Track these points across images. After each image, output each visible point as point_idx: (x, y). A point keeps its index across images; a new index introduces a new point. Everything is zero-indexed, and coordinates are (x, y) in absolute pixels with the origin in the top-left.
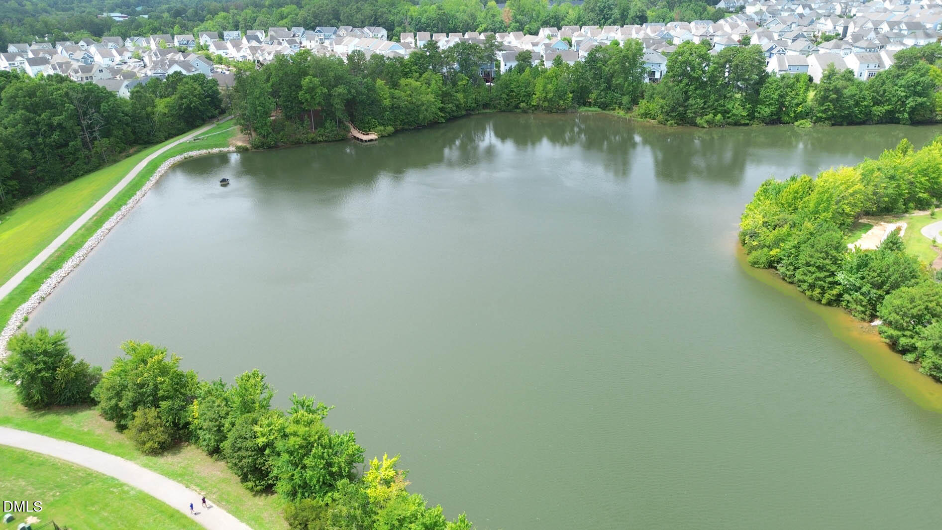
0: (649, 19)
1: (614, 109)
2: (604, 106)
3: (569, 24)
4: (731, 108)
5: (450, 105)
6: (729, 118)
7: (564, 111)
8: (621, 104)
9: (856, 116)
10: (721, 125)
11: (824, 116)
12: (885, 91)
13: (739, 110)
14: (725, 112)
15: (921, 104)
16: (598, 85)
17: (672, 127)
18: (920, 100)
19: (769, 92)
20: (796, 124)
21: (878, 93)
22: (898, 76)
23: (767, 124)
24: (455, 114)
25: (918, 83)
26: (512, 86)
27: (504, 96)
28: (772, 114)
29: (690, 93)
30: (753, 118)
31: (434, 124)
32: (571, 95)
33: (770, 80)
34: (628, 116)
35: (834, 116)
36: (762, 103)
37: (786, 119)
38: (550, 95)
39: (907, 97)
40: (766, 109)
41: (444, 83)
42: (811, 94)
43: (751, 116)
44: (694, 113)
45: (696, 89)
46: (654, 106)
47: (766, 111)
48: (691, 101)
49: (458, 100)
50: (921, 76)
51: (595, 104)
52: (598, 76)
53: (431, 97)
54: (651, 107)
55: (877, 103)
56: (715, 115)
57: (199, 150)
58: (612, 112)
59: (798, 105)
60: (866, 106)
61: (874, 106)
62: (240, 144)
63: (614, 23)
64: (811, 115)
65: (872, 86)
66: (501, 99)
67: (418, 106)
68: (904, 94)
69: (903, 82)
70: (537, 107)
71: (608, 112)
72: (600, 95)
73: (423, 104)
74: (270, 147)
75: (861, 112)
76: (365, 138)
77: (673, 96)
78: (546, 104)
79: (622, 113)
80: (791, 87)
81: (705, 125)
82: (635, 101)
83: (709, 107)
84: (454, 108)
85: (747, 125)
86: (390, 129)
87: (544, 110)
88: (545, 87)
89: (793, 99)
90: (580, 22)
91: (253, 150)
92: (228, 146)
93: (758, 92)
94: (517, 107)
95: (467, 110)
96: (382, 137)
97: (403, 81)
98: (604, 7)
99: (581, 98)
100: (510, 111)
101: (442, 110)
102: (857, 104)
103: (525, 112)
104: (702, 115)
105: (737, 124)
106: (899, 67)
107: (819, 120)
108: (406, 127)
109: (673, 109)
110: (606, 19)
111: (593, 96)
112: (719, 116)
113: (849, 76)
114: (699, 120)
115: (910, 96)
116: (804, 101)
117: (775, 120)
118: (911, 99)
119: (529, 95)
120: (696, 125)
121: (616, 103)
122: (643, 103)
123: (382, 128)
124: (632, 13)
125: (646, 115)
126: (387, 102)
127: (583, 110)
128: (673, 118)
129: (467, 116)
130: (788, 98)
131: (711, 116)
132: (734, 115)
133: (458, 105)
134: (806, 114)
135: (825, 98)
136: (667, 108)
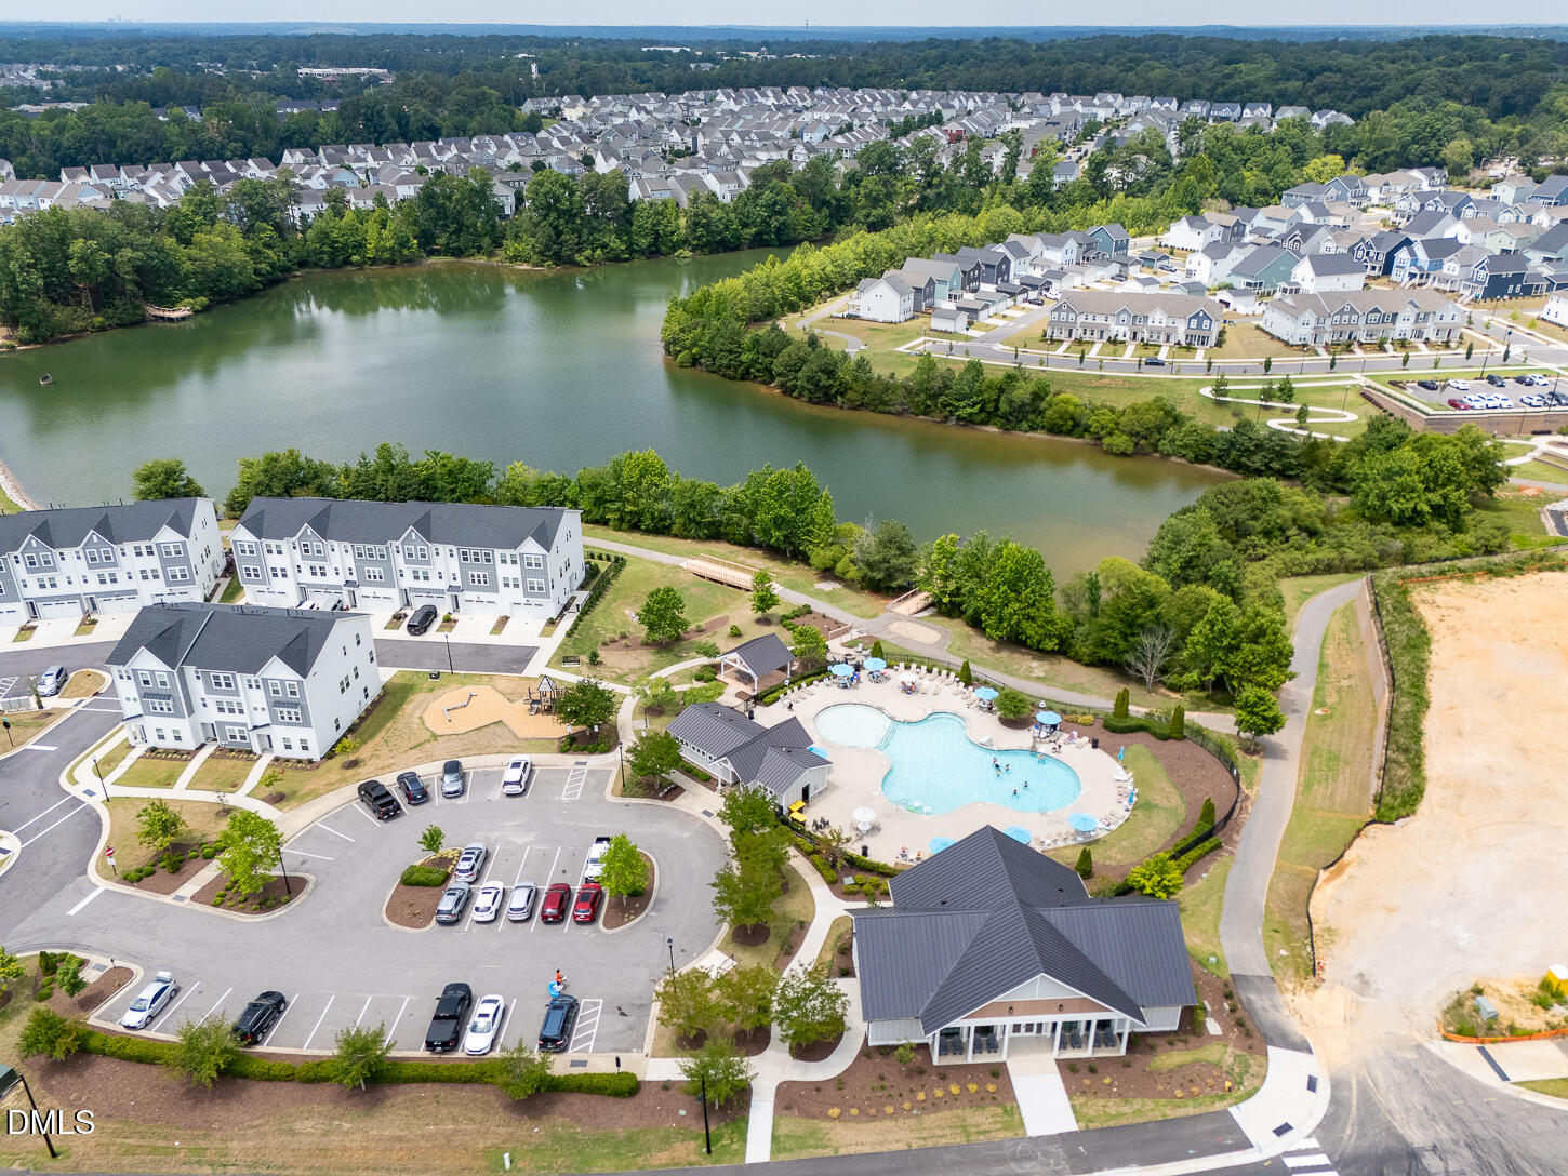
1: (473, 255)
2: (458, 253)
4: (607, 242)
5: (263, 266)
6: (608, 253)
7: (411, 261)
8: (479, 248)
9: (729, 241)
10: (602, 262)
11: (700, 243)
12: (749, 212)
13: (616, 244)
14: (603, 247)
15: (783, 223)
16: (444, 226)
17: (548, 270)
18: (781, 219)
19: (641, 221)
20: (675, 254)
21: (743, 215)
22: (757, 196)
23: (647, 257)
24: (272, 277)
25: (776, 203)
26: (334, 235)
28: (650, 245)
29: (561, 228)
30: (632, 251)
32: (415, 242)
33: (639, 207)
34: (493, 262)
35: (709, 243)
36: (638, 234)
37: (665, 249)
38: (389, 244)
39: (770, 217)
41: (246, 237)
42: (682, 221)
43: (630, 250)
44: (571, 250)
45: (566, 223)
46: (526, 245)
47: (644, 242)
48: (563, 237)
49: (269, 258)
50: (777, 194)
51: (446, 252)
52: (443, 215)
53: (241, 256)
54: (520, 248)
55: (745, 225)
56: (594, 251)
58: (470, 260)
59: (673, 233)
60: (735, 230)
61: (742, 228)
64: (687, 244)
65: (735, 209)
66: (322, 252)
67: (228, 268)
68: (766, 214)
69: (762, 202)
70: (374, 261)
71: (467, 260)
72: (449, 239)
73: (233, 265)
74: (46, 341)
75: (732, 237)
76: (173, 315)
77: (543, 232)
78: (387, 255)
79: (484, 259)
80: (661, 213)
81: (586, 263)
82: (497, 244)
83: (584, 242)
84: (269, 269)
85: (628, 259)
87: (385, 263)
88: (379, 234)
89: (666, 227)
91: (23, 347)
93: (630, 222)
94: (347, 262)
95: (282, 271)
96: (195, 312)
97: (198, 237)
99: (428, 245)
101: (255, 271)
102: (727, 228)
103: (359, 267)
104: (580, 251)
105: (617, 259)
106: (756, 187)
107: (696, 247)
108: (220, 298)
109: (547, 247)
111: (441, 241)
112: (599, 251)
113: (712, 198)
114: (579, 258)
115: (772, 215)
116: (677, 228)
117: (653, 252)
118: (773, 219)
119: (360, 246)
120: (576, 264)
121: (473, 248)
122: (507, 244)
123: (191, 300)
125: (515, 258)
126: (186, 266)
127: (432, 259)
128: (549, 257)
129: (285, 279)
130: (661, 227)
131: (588, 252)
132: (612, 249)
133: (272, 265)
134: (685, 242)
135: (696, 224)
136: (539, 247)
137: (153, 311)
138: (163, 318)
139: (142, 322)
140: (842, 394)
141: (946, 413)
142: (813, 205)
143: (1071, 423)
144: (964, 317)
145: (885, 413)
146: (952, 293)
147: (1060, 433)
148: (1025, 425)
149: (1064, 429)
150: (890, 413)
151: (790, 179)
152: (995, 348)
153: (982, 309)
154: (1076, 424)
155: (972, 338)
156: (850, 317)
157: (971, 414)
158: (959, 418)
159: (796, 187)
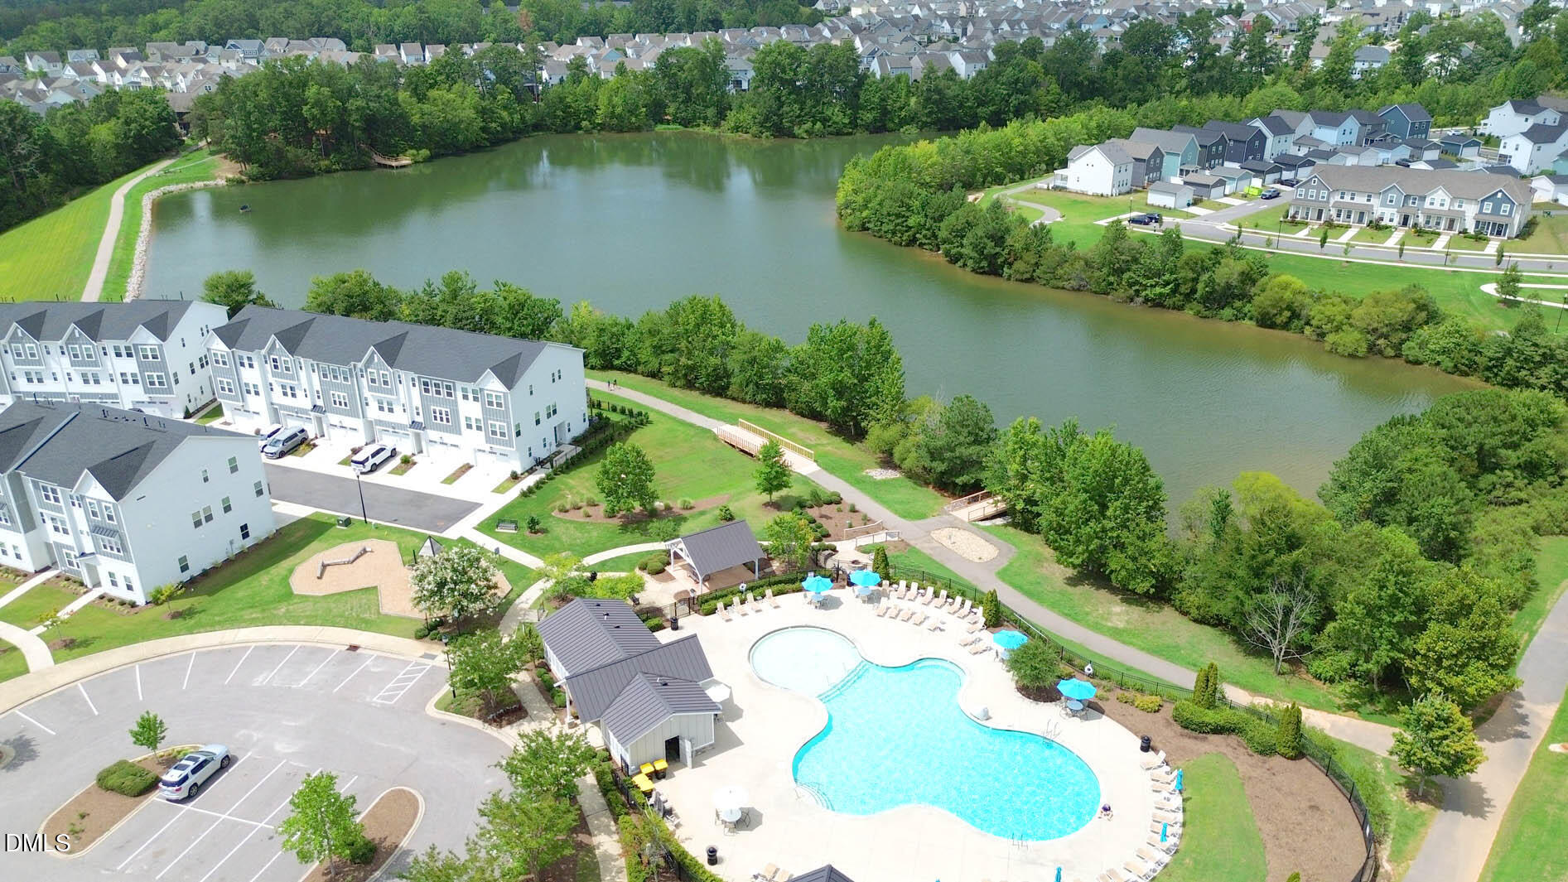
0: (726, 24)
1: (699, 125)
2: (686, 123)
3: (616, 31)
4: (830, 114)
5: (493, 125)
6: (829, 126)
7: (638, 129)
8: (705, 119)
9: (961, 118)
10: (822, 136)
11: (929, 120)
12: (987, 90)
13: (839, 117)
14: (824, 121)
15: (1024, 102)
16: (675, 96)
17: (767, 140)
19: (870, 95)
20: (902, 130)
21: (980, 92)
23: (871, 133)
24: (501, 136)
25: (1017, 81)
26: (568, 100)
27: (559, 113)
28: (875, 119)
29: (784, 98)
30: (856, 126)
31: (476, 148)
32: (644, 109)
33: (868, 81)
34: (716, 132)
35: (939, 120)
36: (863, 108)
37: (891, 125)
38: (619, 110)
39: (1010, 96)
40: (868, 115)
41: (483, 97)
43: (854, 124)
44: (790, 122)
45: (790, 94)
46: (745, 117)
47: (868, 117)
48: (786, 109)
49: (502, 118)
50: (1021, 72)
51: (674, 121)
52: (674, 85)
53: (471, 114)
54: (741, 118)
55: (982, 103)
56: (814, 124)
57: (177, 184)
58: (696, 129)
59: (901, 109)
60: (971, 108)
61: (978, 107)
62: (230, 176)
63: (679, 30)
64: (916, 120)
65: (973, 86)
66: (556, 117)
67: (456, 123)
68: (1005, 92)
69: (1004, 79)
70: (603, 127)
71: (691, 130)
72: (678, 108)
73: (461, 121)
74: (273, 179)
75: (965, 115)
76: (394, 164)
77: (765, 102)
78: (615, 121)
79: (708, 129)
80: (891, 88)
81: (805, 135)
82: (721, 115)
83: (806, 114)
84: (499, 129)
85: (851, 134)
86: (425, 152)
87: (613, 129)
88: (610, 101)
89: (895, 101)
90: (632, 29)
91: (251, 182)
92: (215, 178)
93: (857, 96)
94: (578, 127)
95: (513, 132)
96: (416, 162)
97: (433, 93)
98: (662, 7)
99: (657, 112)
100: (570, 132)
101: (483, 129)
102: (961, 106)
103: (588, 132)
104: (801, 123)
105: (838, 133)
106: (999, 63)
107: (925, 125)
108: (442, 151)
109: (767, 119)
110: (668, 25)
111: (671, 110)
112: (819, 125)
113: (952, 73)
114: (796, 130)
115: (1013, 94)
116: (907, 104)
117: (878, 127)
118: (1013, 97)
119: (591, 112)
120: (794, 136)
121: (700, 118)
122: (731, 115)
123: (414, 152)
124: (701, 16)
125: (736, 129)
126: (416, 119)
127: (660, 128)
128: (768, 129)
129: (515, 139)
130: (890, 102)
131: (808, 125)
132: (834, 123)
133: (503, 125)
134: (911, 119)
135: (928, 100)
136: (760, 118)
137: (379, 159)
138: (385, 166)
139: (366, 167)
140: (1011, 265)
141: (1132, 292)
142: (1062, 86)
143: (1287, 314)
144: (1189, 194)
145: (1058, 288)
146: (1185, 168)
147: (1273, 326)
148: (1228, 312)
149: (1279, 320)
150: (1063, 288)
151: (1039, 57)
152: (1220, 227)
153: (1216, 185)
154: (1295, 315)
155: (1194, 216)
156: (1056, 188)
157: (1161, 294)
158: (1147, 300)
159: (1044, 67)
